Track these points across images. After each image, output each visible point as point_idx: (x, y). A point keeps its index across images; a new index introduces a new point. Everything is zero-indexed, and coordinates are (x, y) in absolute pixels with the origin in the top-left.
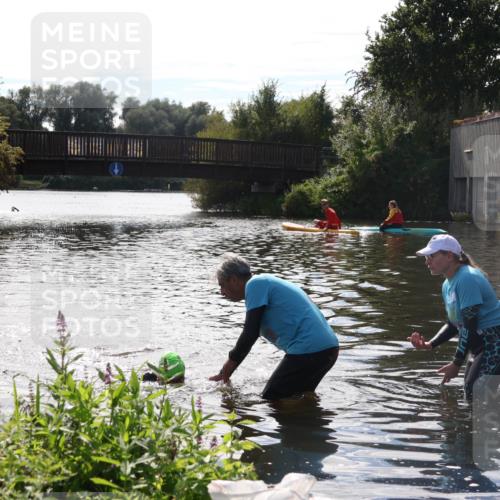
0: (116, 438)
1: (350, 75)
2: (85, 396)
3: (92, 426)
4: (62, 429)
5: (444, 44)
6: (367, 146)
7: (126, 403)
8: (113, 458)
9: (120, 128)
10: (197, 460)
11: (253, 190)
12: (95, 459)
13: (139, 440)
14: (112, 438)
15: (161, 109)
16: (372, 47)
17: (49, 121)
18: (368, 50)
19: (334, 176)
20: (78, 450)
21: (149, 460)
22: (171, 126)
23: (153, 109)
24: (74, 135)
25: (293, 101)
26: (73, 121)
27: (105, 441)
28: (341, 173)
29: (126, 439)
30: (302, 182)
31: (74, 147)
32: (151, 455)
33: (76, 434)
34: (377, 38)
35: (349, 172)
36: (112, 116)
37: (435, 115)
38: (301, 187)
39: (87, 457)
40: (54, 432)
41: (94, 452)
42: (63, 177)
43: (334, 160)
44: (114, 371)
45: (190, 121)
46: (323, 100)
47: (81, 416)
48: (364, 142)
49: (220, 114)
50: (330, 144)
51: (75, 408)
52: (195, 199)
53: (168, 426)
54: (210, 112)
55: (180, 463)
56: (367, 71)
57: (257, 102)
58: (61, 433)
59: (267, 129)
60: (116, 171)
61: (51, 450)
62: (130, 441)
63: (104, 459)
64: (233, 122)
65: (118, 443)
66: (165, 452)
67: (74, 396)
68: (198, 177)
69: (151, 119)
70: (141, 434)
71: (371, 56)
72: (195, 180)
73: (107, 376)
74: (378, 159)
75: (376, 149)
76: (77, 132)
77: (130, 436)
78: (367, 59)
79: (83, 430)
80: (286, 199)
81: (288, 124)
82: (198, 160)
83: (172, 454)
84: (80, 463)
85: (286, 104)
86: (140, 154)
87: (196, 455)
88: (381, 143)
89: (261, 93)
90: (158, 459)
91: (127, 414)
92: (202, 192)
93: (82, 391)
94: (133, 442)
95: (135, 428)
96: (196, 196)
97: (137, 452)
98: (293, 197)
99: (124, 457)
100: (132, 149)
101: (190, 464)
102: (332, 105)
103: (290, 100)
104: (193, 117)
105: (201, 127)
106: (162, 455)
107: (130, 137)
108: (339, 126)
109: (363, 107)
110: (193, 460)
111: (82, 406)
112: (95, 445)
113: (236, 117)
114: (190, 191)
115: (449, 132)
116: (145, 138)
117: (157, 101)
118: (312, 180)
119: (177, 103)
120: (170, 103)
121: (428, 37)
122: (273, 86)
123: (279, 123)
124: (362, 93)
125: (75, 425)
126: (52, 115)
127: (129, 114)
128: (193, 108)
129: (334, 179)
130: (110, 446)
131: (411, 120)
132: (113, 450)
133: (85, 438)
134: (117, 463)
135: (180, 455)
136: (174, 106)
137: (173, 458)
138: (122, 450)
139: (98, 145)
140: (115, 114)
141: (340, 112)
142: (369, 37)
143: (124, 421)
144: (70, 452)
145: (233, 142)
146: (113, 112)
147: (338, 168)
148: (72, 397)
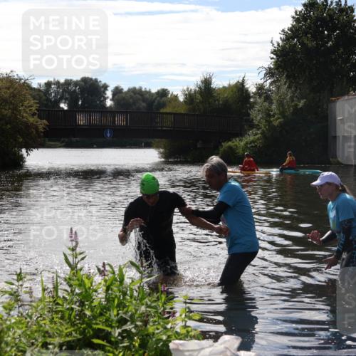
0: (108, 313)
1: (261, 70)
2: (88, 285)
3: (93, 305)
4: (73, 306)
5: (322, 48)
6: (274, 116)
7: (115, 289)
8: (107, 326)
9: (110, 106)
10: (162, 327)
11: (199, 146)
12: (94, 326)
13: (124, 313)
14: (106, 312)
15: (137, 93)
16: (275, 51)
17: (65, 103)
18: (272, 53)
19: (252, 136)
20: (84, 321)
21: (130, 327)
22: (144, 104)
23: (132, 94)
24: (81, 111)
25: (224, 87)
26: (80, 103)
27: (101, 314)
28: (256, 134)
29: (115, 313)
30: (230, 141)
31: (81, 120)
32: (132, 323)
33: (82, 310)
34: (278, 45)
35: (261, 133)
36: (105, 99)
37: (318, 94)
38: (230, 143)
39: (89, 326)
40: (68, 309)
41: (94, 322)
42: (74, 139)
43: (252, 126)
44: (108, 268)
45: (156, 101)
46: (243, 86)
47: (86, 298)
48: (272, 113)
49: (176, 97)
50: (249, 115)
51: (82, 293)
52: (160, 153)
53: (143, 304)
54: (170, 95)
55: (151, 329)
56: (272, 67)
57: (200, 88)
58: (72, 309)
59: (208, 105)
60: (108, 135)
61: (66, 320)
62: (118, 314)
63: (100, 327)
64: (184, 101)
65: (110, 315)
66: (141, 322)
67: (81, 284)
68: (161, 138)
69: (131, 100)
70: (125, 309)
71: (275, 57)
72: (160, 140)
73: (103, 271)
74: (281, 125)
75: (279, 118)
76: (83, 110)
77: (118, 311)
78: (272, 58)
79: (87, 307)
80: (220, 152)
81: (221, 102)
82: (162, 127)
83: (146, 323)
84: (84, 329)
85: (219, 89)
86: (124, 123)
87: (162, 323)
88: (282, 114)
89: (202, 82)
90: (136, 326)
91: (116, 296)
92: (165, 148)
93: (86, 281)
94: (120, 316)
95: (121, 305)
96: (162, 150)
97: (122, 322)
98: (224, 150)
99: (114, 325)
100: (119, 120)
101: (158, 329)
102: (250, 89)
103: (221, 87)
104: (158, 99)
105: (163, 105)
106: (139, 323)
107: (118, 112)
108: (255, 103)
109: (270, 90)
110: (159, 327)
111: (86, 291)
112: (94, 317)
113: (186, 98)
114: (157, 147)
115: (327, 106)
116: (127, 113)
117: (135, 88)
118: (237, 139)
119: (148, 90)
120: (143, 90)
121: (312, 44)
122: (210, 78)
123: (215, 101)
124: (269, 81)
125: (82, 304)
126: (66, 99)
127: (116, 97)
128: (158, 93)
129: (252, 138)
130: (105, 318)
131: (302, 98)
132: (107, 320)
133: (88, 313)
134: (109, 329)
135: (151, 324)
136: (146, 91)
137: (146, 326)
138: (112, 320)
139: (96, 118)
140: (108, 98)
141: (255, 94)
142: (273, 45)
143: (114, 301)
144: (78, 322)
145: (184, 114)
146: (106, 96)
147: (254, 131)
148: (80, 285)
